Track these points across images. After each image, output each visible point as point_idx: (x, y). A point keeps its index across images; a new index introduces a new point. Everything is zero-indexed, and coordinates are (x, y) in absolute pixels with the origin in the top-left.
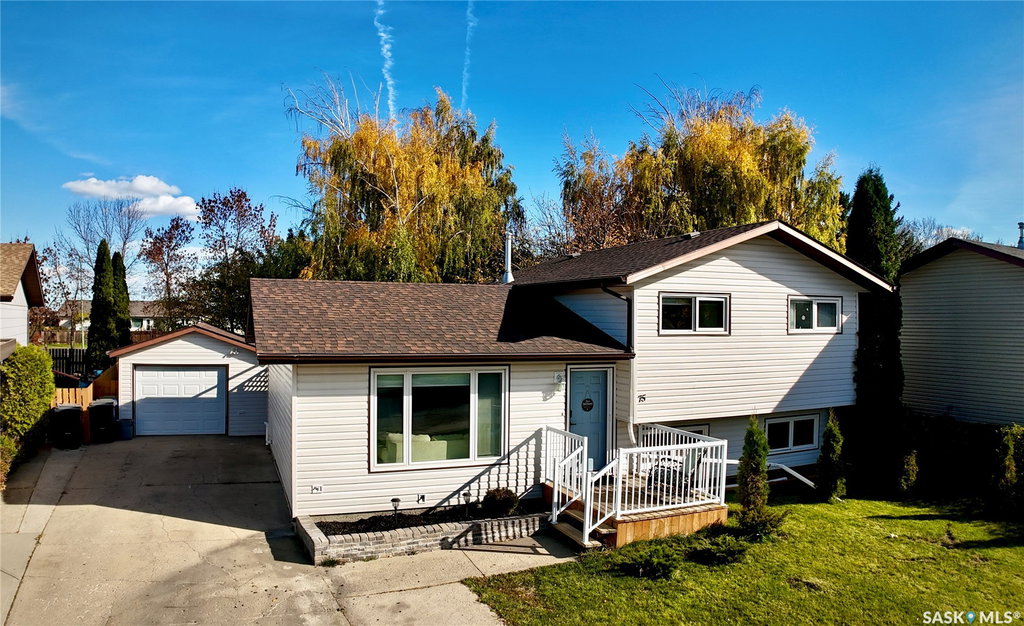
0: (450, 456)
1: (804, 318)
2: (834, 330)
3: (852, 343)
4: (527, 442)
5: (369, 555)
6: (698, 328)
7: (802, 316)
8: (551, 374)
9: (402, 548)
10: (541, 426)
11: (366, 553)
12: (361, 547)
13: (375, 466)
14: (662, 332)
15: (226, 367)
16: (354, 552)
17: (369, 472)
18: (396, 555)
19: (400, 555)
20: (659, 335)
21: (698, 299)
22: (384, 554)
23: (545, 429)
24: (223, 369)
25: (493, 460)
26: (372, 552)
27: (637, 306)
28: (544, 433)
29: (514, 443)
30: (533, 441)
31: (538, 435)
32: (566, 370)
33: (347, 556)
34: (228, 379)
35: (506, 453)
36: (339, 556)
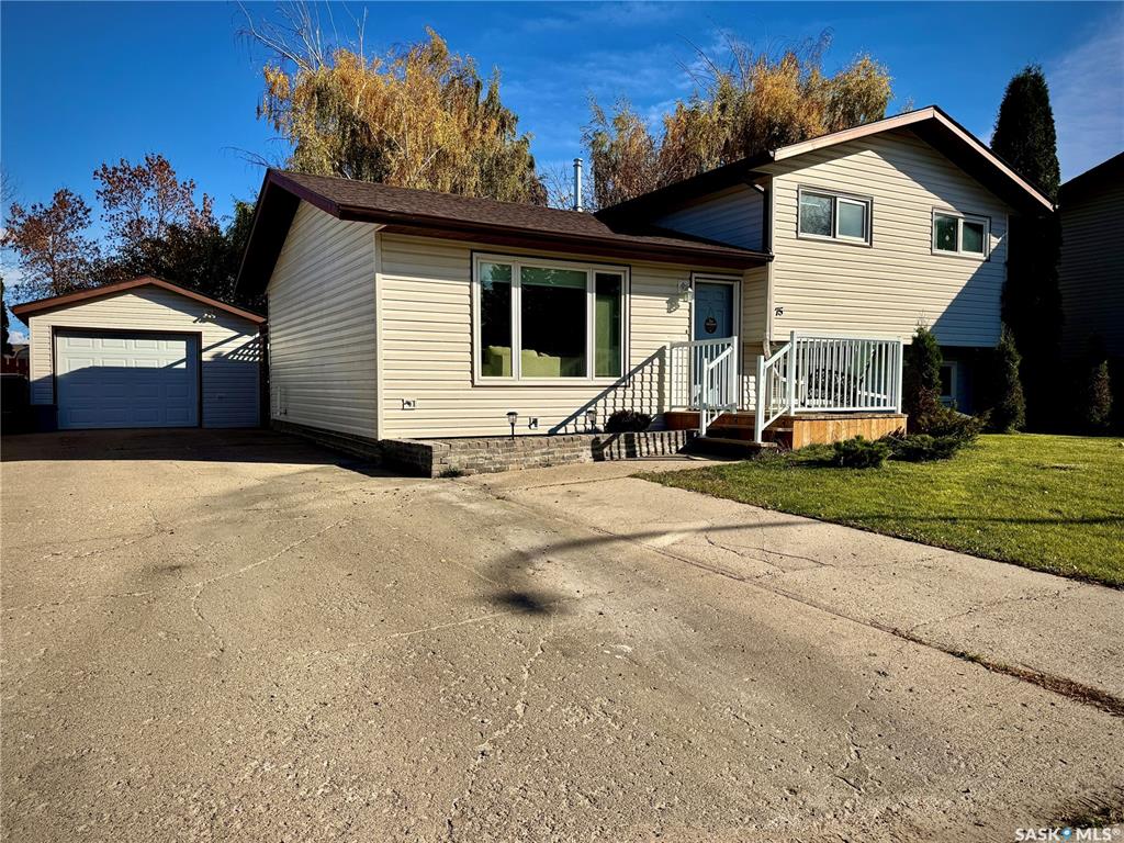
0: (564, 374)
1: (947, 238)
2: (981, 256)
3: (1000, 275)
4: (651, 360)
5: (498, 466)
6: (837, 235)
7: (945, 236)
8: (674, 282)
9: (536, 458)
10: (664, 344)
11: (495, 463)
12: (488, 455)
13: (480, 379)
14: (801, 235)
15: (198, 336)
16: (480, 461)
17: (473, 386)
18: (530, 467)
19: (533, 467)
20: (798, 239)
21: (838, 199)
22: (515, 466)
23: (668, 347)
24: (193, 339)
25: (612, 381)
26: (501, 463)
27: (776, 199)
28: (668, 353)
29: (636, 362)
30: (656, 361)
31: (661, 353)
32: (690, 279)
33: (472, 466)
34: (201, 351)
35: (627, 372)
36: (461, 465)
